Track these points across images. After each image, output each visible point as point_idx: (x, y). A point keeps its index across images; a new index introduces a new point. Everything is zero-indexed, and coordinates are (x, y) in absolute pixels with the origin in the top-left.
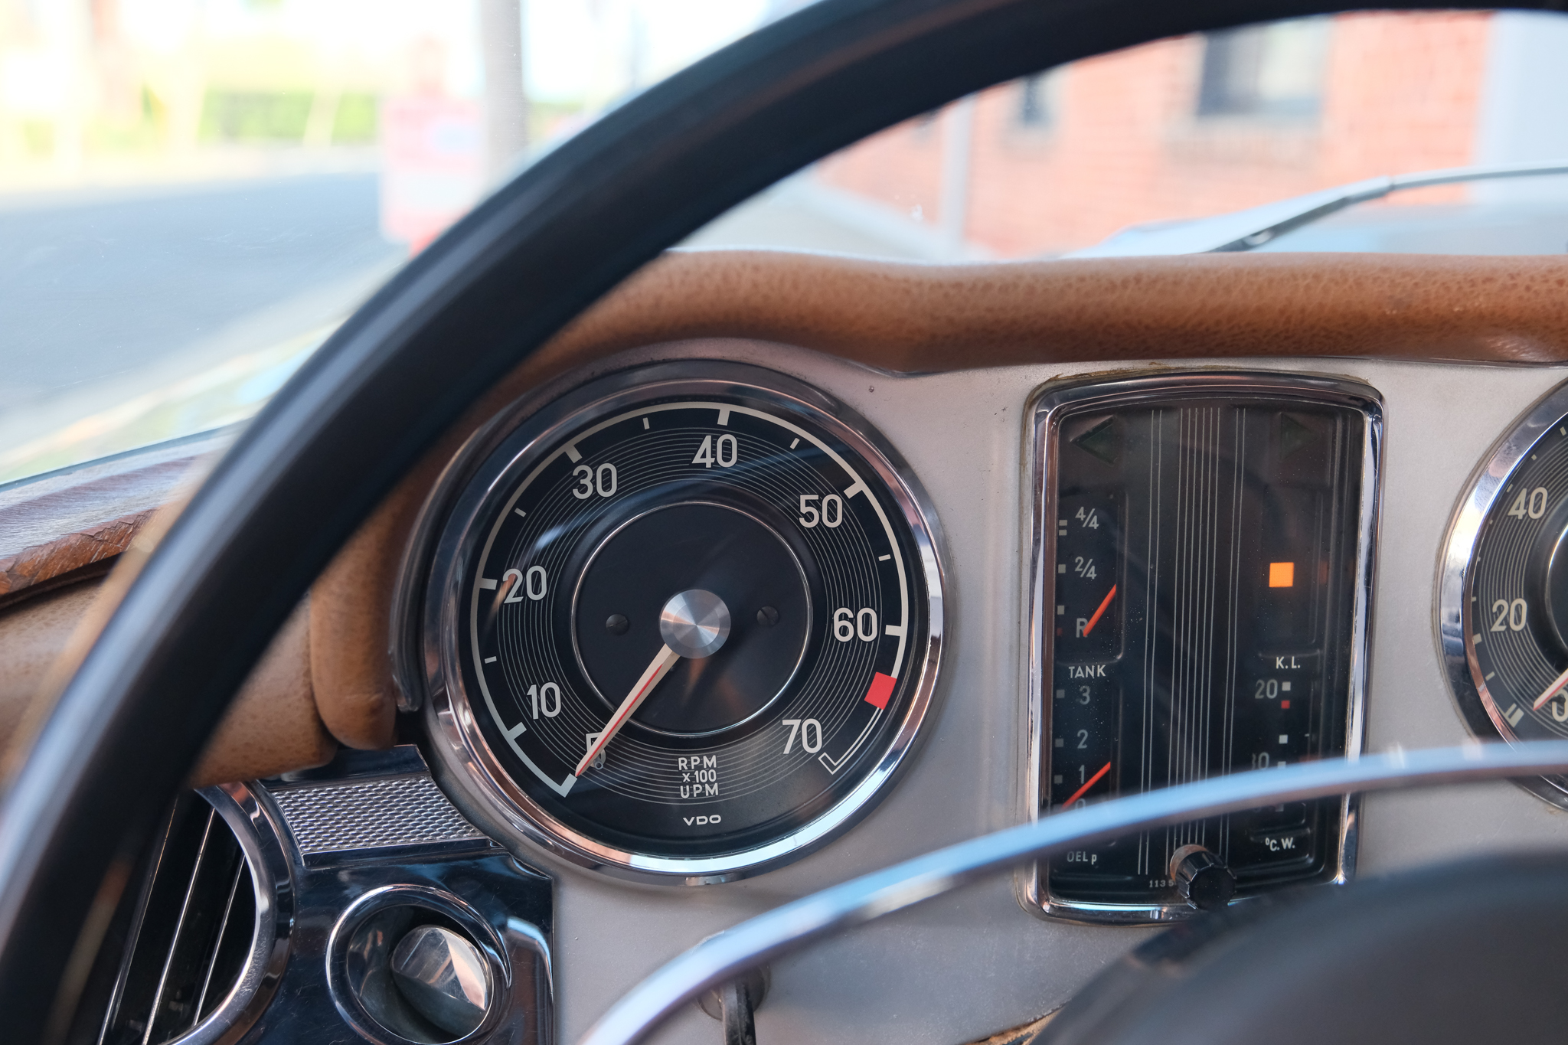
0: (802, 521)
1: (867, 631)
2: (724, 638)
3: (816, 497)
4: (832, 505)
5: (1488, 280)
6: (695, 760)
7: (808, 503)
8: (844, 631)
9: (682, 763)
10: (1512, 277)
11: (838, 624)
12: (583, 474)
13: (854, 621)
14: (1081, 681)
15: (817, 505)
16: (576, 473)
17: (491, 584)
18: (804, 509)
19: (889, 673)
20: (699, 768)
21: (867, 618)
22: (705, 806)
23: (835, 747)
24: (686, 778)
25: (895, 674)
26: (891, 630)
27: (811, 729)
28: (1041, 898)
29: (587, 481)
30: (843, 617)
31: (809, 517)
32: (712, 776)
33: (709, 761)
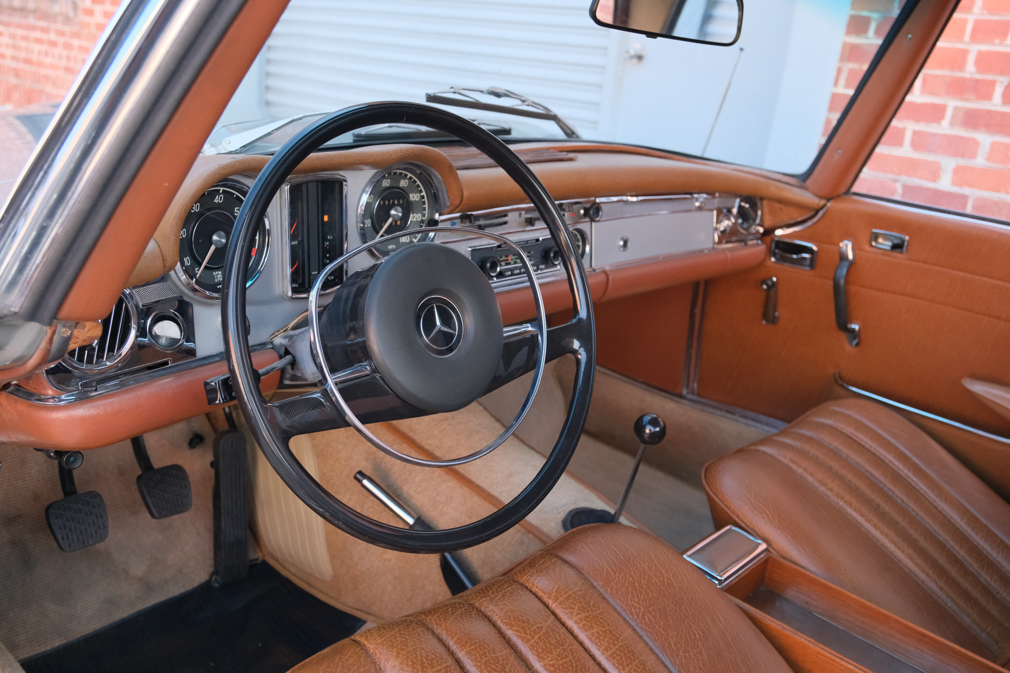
0: (235, 214)
2: (225, 242)
3: (238, 208)
5: (373, 155)
6: (217, 273)
7: (237, 210)
9: (214, 274)
10: (376, 154)
18: (236, 211)
19: (255, 247)
20: (218, 274)
22: (220, 283)
24: (216, 277)
25: (256, 247)
28: (292, 295)
29: (194, 208)
31: (237, 213)
32: (221, 276)
33: (220, 273)
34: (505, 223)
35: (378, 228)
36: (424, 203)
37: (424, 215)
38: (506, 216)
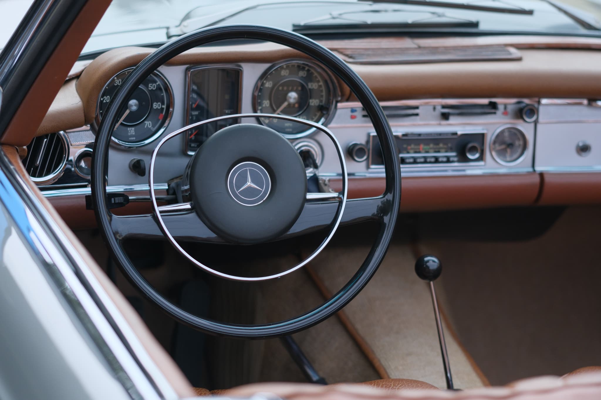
1: (159, 106)
2: (138, 108)
3: (152, 84)
4: (154, 86)
6: (131, 129)
7: (150, 85)
8: (155, 107)
9: (129, 129)
11: (154, 106)
12: (116, 81)
13: (157, 105)
14: (194, 115)
15: (152, 86)
16: (115, 81)
17: (102, 99)
18: (150, 86)
20: (132, 130)
21: (159, 105)
22: (132, 136)
23: (153, 126)
24: (129, 131)
25: (164, 113)
26: (163, 106)
27: (150, 123)
29: (117, 82)
30: (155, 104)
31: (150, 88)
32: (133, 131)
33: (133, 129)
34: (417, 115)
35: (275, 108)
36: (322, 91)
37: (321, 101)
38: (417, 108)
